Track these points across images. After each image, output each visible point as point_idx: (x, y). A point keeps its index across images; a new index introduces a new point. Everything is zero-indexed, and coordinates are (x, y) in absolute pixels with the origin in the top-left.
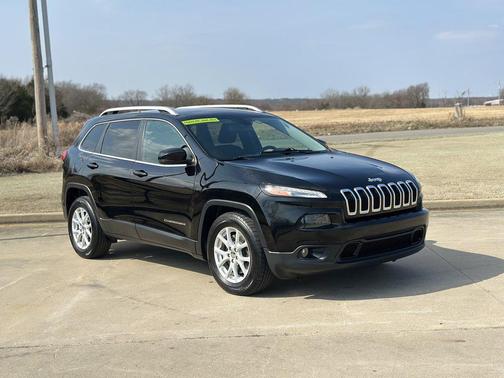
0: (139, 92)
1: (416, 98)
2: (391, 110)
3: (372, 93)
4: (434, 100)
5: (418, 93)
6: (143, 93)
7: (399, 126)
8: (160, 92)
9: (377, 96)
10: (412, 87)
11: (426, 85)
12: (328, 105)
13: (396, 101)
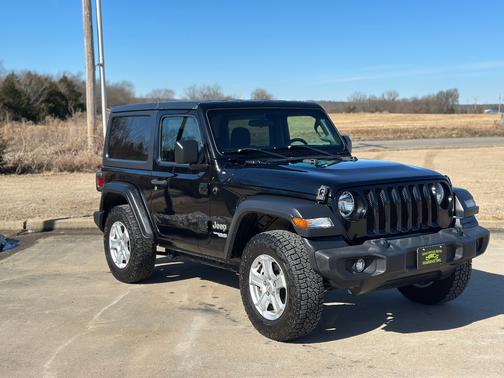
0: (167, 91)
1: (445, 104)
2: (421, 116)
3: (400, 97)
4: (462, 106)
5: (447, 99)
6: (171, 92)
7: (443, 133)
8: (188, 91)
9: (404, 101)
10: (441, 93)
11: (456, 90)
12: (355, 108)
13: (424, 106)
